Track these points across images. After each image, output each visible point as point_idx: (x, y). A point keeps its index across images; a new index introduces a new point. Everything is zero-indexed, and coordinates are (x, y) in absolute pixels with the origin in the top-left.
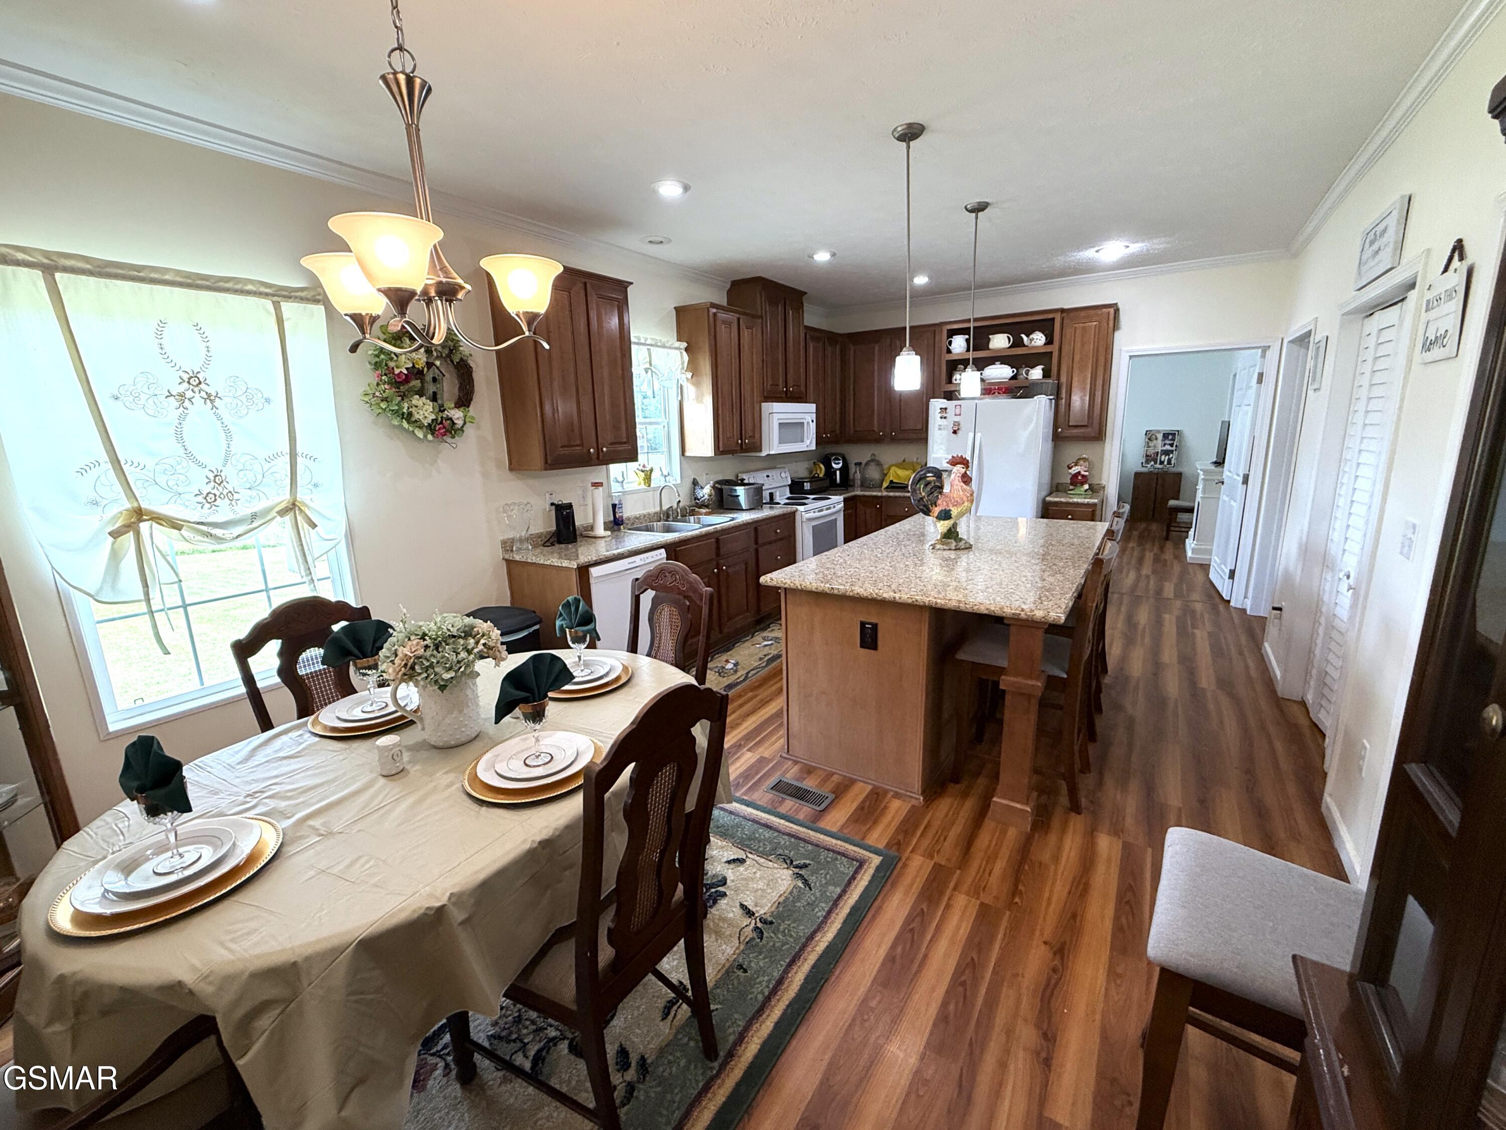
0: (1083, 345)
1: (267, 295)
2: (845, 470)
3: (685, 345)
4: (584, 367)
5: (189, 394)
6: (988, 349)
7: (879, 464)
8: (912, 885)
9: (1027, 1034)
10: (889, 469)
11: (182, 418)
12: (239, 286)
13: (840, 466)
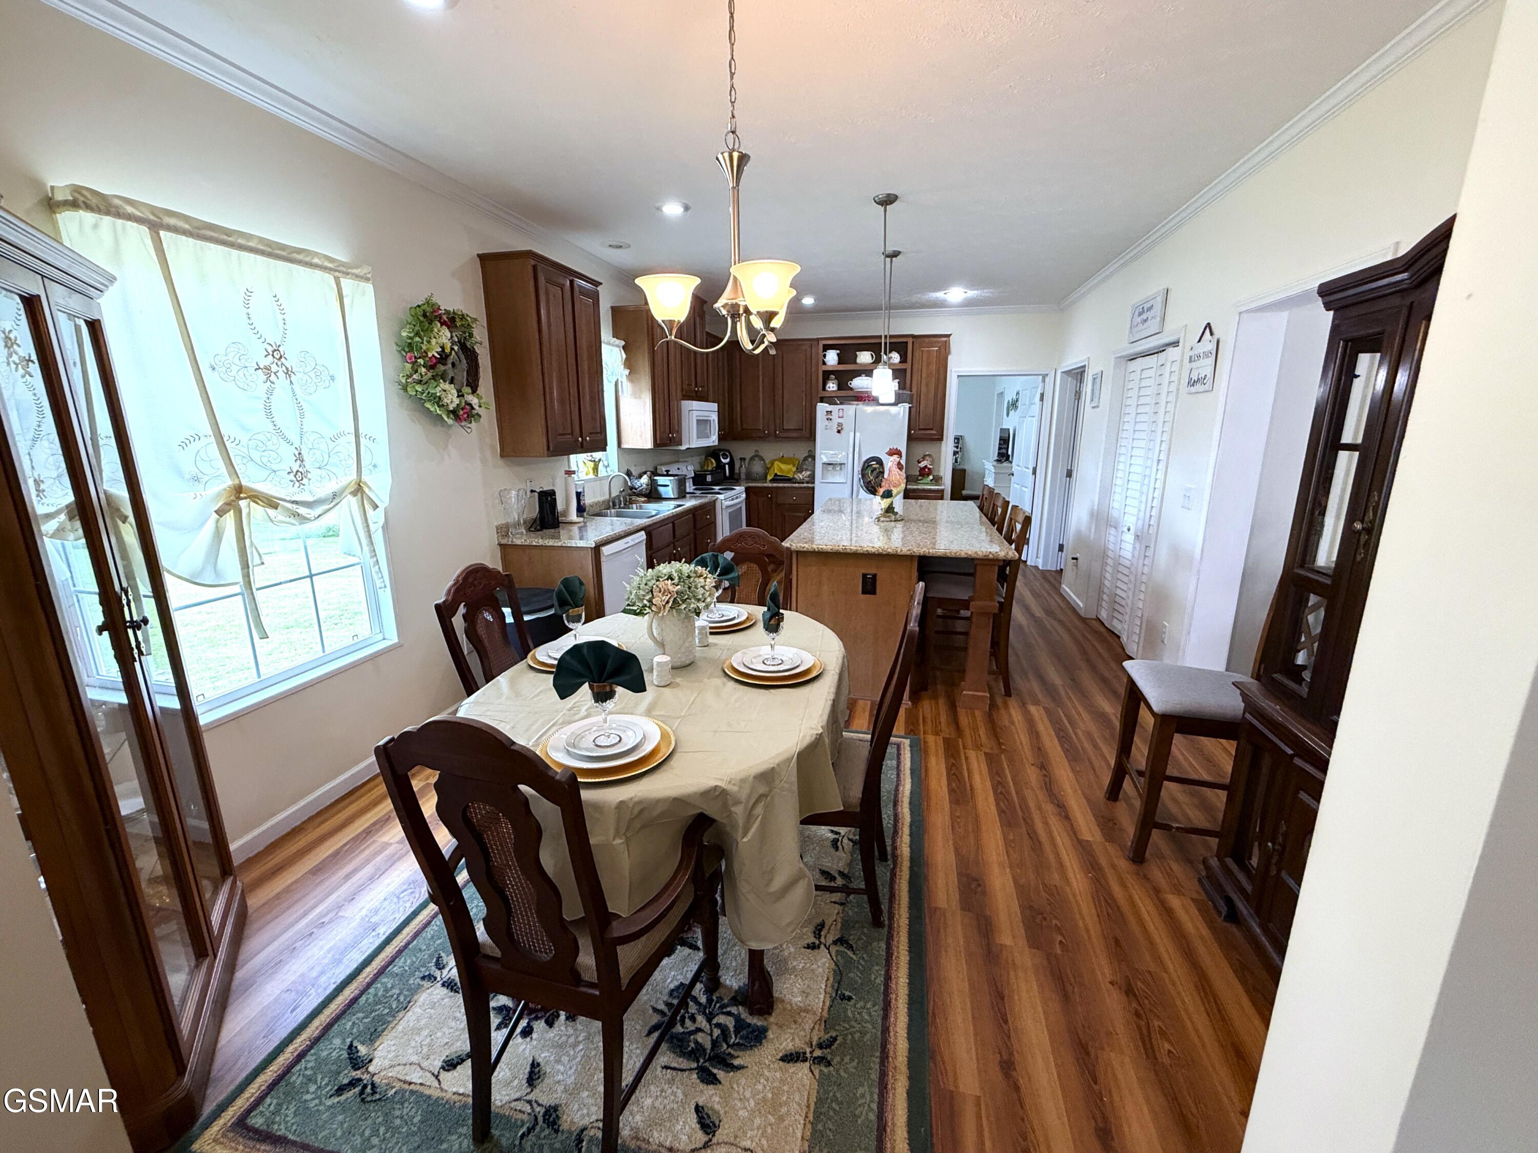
0: (928, 365)
1: (331, 269)
2: (731, 464)
3: (623, 343)
4: (572, 361)
5: (274, 368)
6: (855, 363)
7: (762, 459)
8: (937, 751)
9: (1049, 808)
10: (772, 464)
11: (270, 392)
12: (308, 259)
13: (728, 460)
